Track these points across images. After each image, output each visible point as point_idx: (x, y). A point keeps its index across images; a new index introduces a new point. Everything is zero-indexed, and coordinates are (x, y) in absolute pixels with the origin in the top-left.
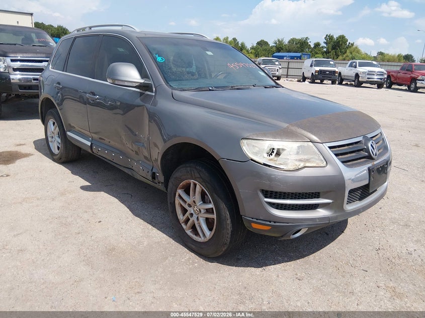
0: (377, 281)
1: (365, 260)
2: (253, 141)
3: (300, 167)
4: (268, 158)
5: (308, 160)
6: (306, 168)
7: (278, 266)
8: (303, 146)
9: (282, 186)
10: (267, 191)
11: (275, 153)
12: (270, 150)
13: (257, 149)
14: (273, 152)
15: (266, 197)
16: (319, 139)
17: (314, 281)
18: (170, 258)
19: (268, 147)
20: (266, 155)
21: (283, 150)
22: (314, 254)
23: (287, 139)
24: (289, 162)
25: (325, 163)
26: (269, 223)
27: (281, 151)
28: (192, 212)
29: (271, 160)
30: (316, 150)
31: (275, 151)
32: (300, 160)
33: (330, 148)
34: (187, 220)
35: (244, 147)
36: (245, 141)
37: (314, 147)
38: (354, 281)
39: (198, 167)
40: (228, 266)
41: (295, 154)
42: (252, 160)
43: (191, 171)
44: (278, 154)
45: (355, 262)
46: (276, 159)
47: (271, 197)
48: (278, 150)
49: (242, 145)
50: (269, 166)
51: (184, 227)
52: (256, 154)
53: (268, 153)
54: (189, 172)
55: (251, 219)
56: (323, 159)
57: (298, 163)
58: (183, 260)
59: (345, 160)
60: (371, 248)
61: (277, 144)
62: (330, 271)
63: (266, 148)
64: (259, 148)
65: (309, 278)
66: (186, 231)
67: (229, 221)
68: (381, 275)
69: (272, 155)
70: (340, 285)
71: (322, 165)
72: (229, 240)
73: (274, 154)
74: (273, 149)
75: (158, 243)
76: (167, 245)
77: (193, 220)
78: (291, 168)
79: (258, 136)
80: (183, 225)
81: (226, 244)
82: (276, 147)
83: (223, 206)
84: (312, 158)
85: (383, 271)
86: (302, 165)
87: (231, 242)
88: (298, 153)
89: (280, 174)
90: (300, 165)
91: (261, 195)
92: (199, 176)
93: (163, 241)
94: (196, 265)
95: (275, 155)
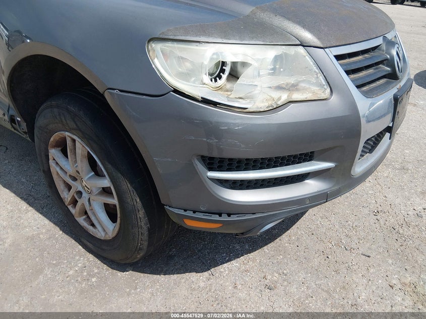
0: (388, 273)
1: (362, 234)
2: (176, 45)
3: (280, 103)
4: (213, 84)
5: (293, 87)
6: (292, 105)
7: (235, 264)
8: (286, 54)
9: (243, 146)
10: (212, 159)
11: (227, 73)
12: (217, 65)
13: (188, 65)
14: (223, 71)
15: (211, 169)
16: (319, 39)
17: (293, 289)
18: (48, 272)
19: (211, 59)
20: (207, 79)
21: (245, 64)
22: (289, 231)
23: (252, 38)
24: (256, 92)
25: (328, 90)
26: (216, 218)
27: (239, 68)
28: (80, 188)
29: (219, 88)
30: (311, 63)
31: (227, 69)
32: (279, 88)
33: (339, 57)
34: (74, 202)
35: (156, 61)
36: (157, 47)
37: (308, 58)
38: (355, 279)
39: (71, 108)
40: (151, 275)
41: (270, 74)
42: (176, 91)
43: (60, 115)
44: (234, 76)
45: (349, 240)
46: (229, 86)
47: (220, 169)
48: (234, 64)
49: (151, 55)
50: (215, 104)
51: (73, 211)
52: (185, 76)
53: (211, 75)
54: (58, 117)
55: (182, 212)
56: (324, 82)
57: (275, 95)
58: (71, 273)
59: (360, 82)
60: (366, 211)
61: (232, 52)
62: (316, 262)
63: (206, 62)
64: (191, 62)
65: (286, 283)
66: (77, 219)
67: (141, 214)
68: (390, 261)
69: (220, 78)
70: (335, 290)
71: (323, 96)
72: (146, 244)
73: (224, 76)
74: (224, 64)
75: (32, 238)
76: (47, 243)
77: (83, 204)
78: (262, 105)
79: (187, 34)
80: (70, 207)
81: (140, 249)
82: (229, 59)
83: (126, 186)
84: (303, 81)
85: (391, 252)
86: (284, 97)
87: (149, 246)
88: (274, 72)
89: (237, 121)
90: (279, 99)
91: (200, 167)
92: (75, 126)
93: (42, 233)
94: (94, 280)
95: (228, 79)
